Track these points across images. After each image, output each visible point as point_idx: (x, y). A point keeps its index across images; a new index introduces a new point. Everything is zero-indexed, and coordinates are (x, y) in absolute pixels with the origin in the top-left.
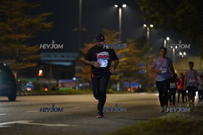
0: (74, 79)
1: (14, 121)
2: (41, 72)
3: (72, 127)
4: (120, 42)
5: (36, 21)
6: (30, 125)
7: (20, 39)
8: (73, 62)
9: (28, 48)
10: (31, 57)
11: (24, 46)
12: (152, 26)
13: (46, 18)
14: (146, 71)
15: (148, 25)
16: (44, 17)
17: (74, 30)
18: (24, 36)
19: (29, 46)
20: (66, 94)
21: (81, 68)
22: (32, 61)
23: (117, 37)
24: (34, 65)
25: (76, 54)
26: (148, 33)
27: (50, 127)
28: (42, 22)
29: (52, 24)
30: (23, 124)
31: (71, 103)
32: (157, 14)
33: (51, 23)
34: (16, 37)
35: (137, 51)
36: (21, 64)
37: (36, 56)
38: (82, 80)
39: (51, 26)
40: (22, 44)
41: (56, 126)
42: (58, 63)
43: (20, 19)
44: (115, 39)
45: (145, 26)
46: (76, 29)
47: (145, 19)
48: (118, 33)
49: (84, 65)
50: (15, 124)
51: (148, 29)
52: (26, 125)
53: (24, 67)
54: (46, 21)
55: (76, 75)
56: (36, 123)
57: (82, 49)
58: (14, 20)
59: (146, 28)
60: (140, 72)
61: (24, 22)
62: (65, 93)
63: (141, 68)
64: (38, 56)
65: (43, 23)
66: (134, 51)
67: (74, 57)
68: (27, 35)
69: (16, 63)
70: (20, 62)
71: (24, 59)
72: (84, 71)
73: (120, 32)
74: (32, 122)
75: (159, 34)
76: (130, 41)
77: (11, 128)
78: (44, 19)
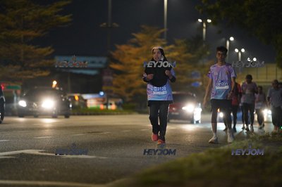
0: (102, 93)
1: (19, 150)
2: (55, 83)
3: (99, 159)
4: (164, 43)
5: (48, 12)
6: (42, 156)
7: (25, 37)
8: (101, 70)
9: (37, 50)
10: (41, 63)
11: (32, 47)
12: (209, 21)
13: (61, 9)
14: (201, 84)
15: (204, 20)
16: (58, 7)
17: (101, 26)
18: (31, 33)
19: (39, 47)
20: (91, 115)
21: (111, 78)
22: (43, 69)
23: (161, 36)
24: (45, 74)
25: (104, 60)
26: (204, 30)
27: (68, 159)
28: (56, 14)
29: (71, 17)
30: (32, 155)
31: (97, 127)
32: (217, 5)
33: (69, 16)
34: (20, 34)
35: (189, 55)
36: (28, 72)
37: (48, 61)
38: (112, 95)
39: (70, 20)
40: (28, 43)
41: (77, 158)
42: (79, 72)
43: (26, 9)
44: (158, 40)
45: (200, 20)
46: (105, 24)
47: (200, 11)
48: (162, 31)
49: (115, 75)
50: (21, 154)
51: (204, 25)
52: (36, 155)
53: (31, 77)
54: (63, 13)
55: (104, 88)
56: (49, 153)
57: (111, 53)
58: (17, 11)
59: (202, 23)
60: (193, 85)
61: (30, 13)
62: (88, 113)
63: (194, 78)
64: (51, 62)
65: (57, 16)
66: (184, 56)
67: (100, 63)
68: (36, 32)
69: (20, 70)
70: (25, 70)
71: (32, 65)
72: (114, 83)
73: (165, 30)
74: (45, 152)
75: (220, 32)
76: (179, 42)
77: (16, 159)
78: (59, 10)
